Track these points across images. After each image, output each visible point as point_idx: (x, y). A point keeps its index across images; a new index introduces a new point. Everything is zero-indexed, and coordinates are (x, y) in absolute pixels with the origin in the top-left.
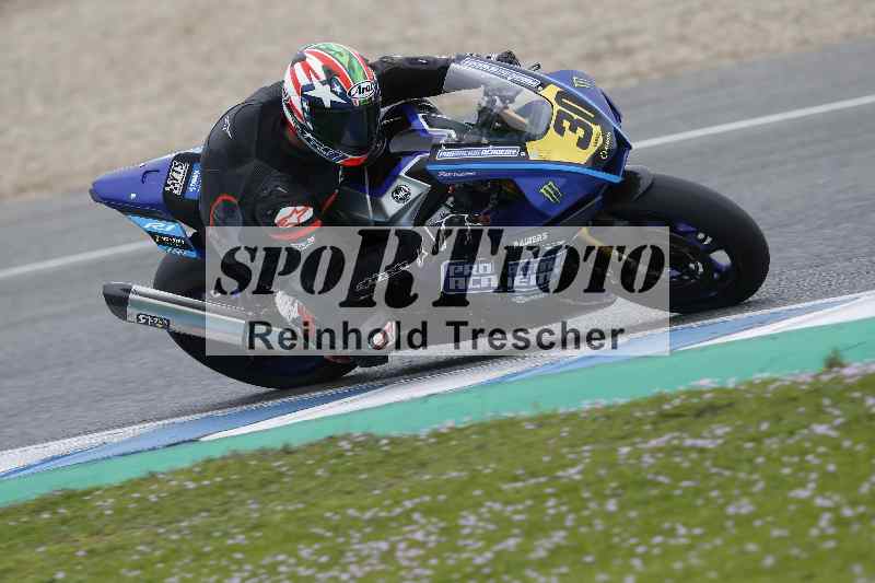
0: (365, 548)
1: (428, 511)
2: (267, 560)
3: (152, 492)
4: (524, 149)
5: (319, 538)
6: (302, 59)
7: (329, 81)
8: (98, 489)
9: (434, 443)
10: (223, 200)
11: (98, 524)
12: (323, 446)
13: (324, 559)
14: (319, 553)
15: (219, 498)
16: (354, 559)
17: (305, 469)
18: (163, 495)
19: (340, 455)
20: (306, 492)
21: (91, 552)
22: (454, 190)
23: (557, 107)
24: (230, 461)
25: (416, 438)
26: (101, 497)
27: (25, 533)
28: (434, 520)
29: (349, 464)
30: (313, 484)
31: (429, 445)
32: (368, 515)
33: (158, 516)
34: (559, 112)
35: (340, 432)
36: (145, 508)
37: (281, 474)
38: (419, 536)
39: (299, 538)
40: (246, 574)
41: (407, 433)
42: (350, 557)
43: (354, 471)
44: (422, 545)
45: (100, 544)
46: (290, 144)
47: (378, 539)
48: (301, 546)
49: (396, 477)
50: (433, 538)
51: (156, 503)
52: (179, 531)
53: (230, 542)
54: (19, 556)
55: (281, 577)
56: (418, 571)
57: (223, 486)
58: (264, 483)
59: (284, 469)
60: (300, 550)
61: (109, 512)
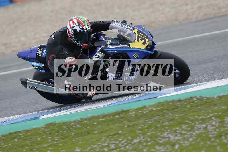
0: (200, 126)
1: (216, 117)
2: (174, 129)
3: (145, 111)
4: (129, 45)
5: (188, 123)
6: (72, 20)
7: (79, 25)
8: (130, 110)
9: (219, 99)
10: (52, 56)
11: (130, 119)
12: (189, 100)
13: (189, 129)
14: (187, 127)
15: (162, 113)
16: (197, 129)
17: (184, 106)
18: (147, 111)
19: (193, 102)
20: (184, 111)
21: (129, 126)
22: (111, 55)
23: (137, 35)
24: (165, 103)
25: (213, 98)
26: (131, 112)
27: (111, 121)
28: (218, 119)
29: (196, 104)
30: (186, 109)
31: (217, 100)
32: (201, 117)
33: (146, 117)
34: (138, 36)
35: (194, 96)
36: (143, 115)
37: (178, 107)
38: (214, 123)
39: (182, 123)
40: (168, 133)
41: (212, 96)
42: (196, 128)
43: (197, 106)
44: (214, 126)
45: (131, 124)
46: (69, 41)
47: (203, 124)
48: (183, 125)
49: (208, 108)
50: (217, 124)
51: (145, 114)
52: (151, 121)
53: (164, 124)
54: (110, 127)
55: (178, 133)
56: (213, 133)
57: (163, 110)
58: (173, 109)
59: (179, 105)
60: (183, 126)
61: (133, 116)
